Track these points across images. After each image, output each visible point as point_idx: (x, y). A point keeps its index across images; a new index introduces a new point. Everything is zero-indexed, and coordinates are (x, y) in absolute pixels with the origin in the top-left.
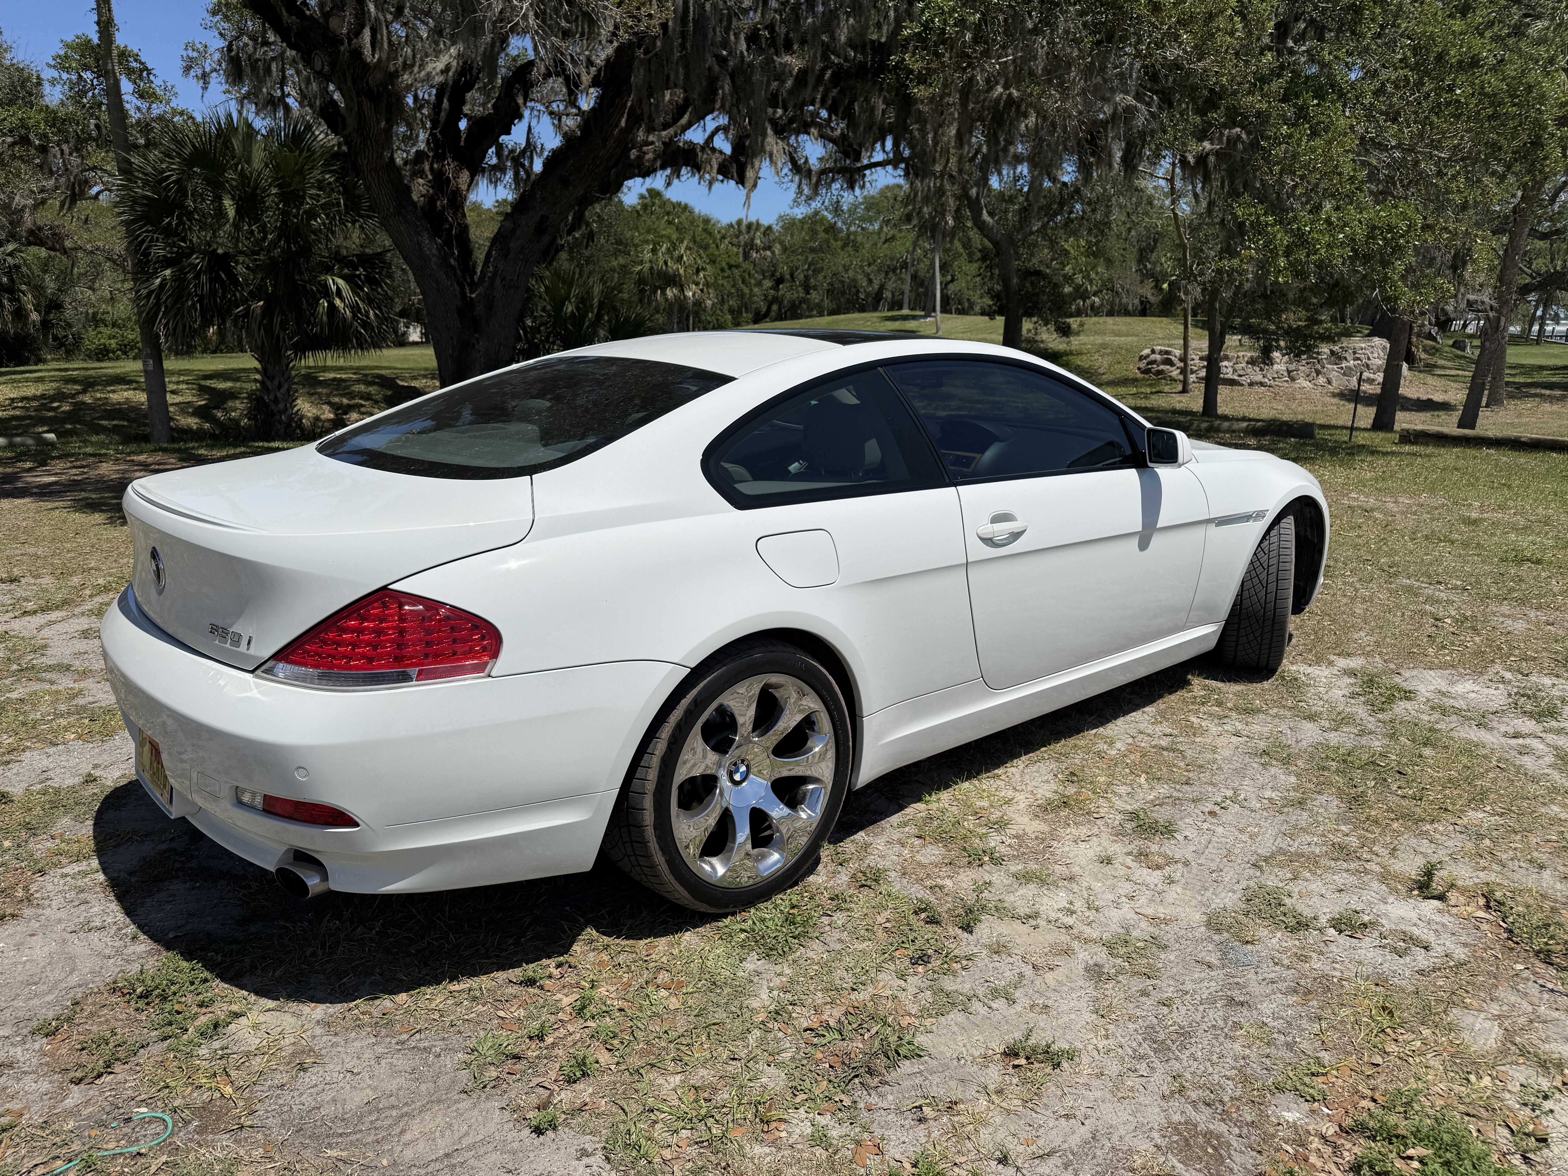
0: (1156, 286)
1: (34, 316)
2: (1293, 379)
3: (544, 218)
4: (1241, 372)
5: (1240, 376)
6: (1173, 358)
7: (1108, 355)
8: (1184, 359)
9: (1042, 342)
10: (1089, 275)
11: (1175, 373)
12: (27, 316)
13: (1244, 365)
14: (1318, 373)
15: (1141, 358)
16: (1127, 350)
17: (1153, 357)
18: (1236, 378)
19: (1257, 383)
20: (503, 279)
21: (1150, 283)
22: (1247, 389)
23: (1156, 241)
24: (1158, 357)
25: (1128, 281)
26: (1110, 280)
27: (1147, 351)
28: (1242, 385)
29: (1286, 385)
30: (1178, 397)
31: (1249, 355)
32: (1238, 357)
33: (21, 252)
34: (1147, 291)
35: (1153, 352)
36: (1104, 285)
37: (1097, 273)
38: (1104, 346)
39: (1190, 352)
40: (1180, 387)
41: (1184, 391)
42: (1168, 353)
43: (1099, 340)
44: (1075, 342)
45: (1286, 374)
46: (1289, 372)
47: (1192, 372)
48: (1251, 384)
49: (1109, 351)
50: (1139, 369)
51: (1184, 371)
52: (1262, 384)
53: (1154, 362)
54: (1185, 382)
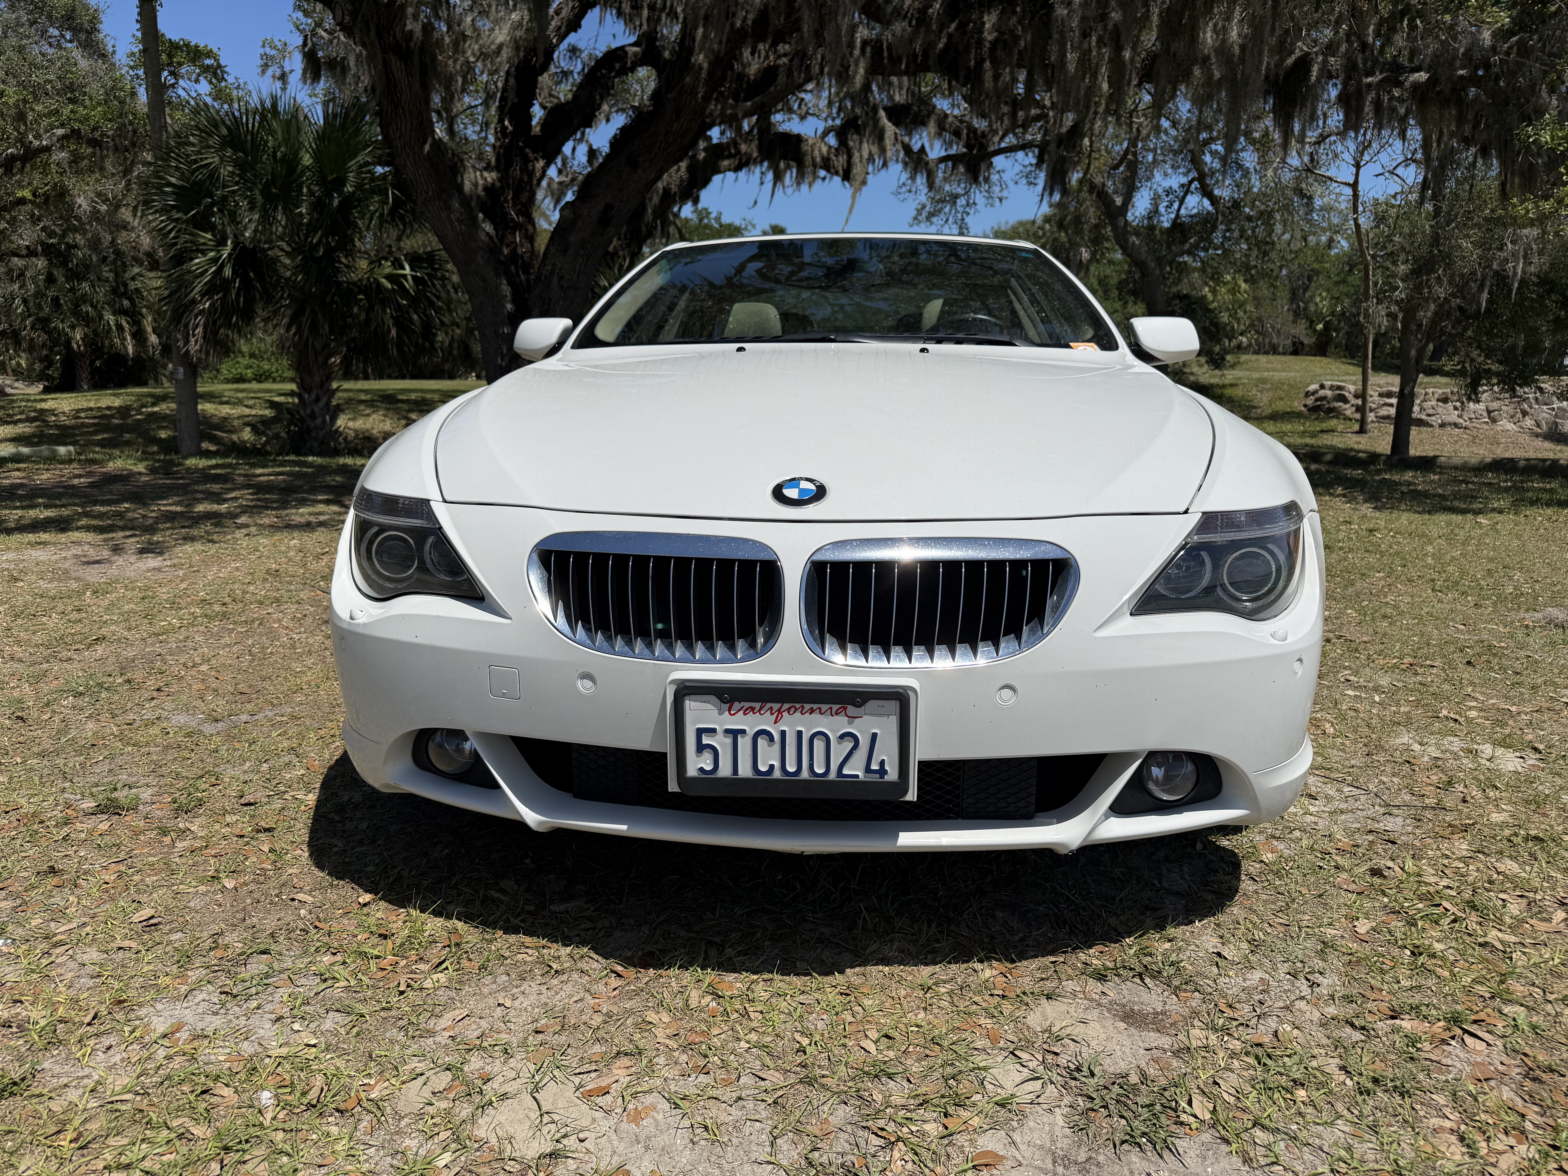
0: (1311, 326)
1: (153, 339)
2: (1494, 421)
3: (609, 207)
4: (1431, 412)
5: (1429, 415)
6: (1347, 394)
7: (1268, 390)
8: (1362, 395)
9: (1192, 374)
10: (1236, 313)
11: (1349, 411)
12: (146, 339)
13: (1434, 403)
14: (1525, 413)
15: (1307, 394)
16: (1290, 385)
17: (1322, 393)
18: (1424, 417)
19: (1450, 424)
20: (561, 278)
21: (1303, 324)
22: (1437, 431)
23: (1310, 279)
24: (1329, 393)
25: (1280, 320)
26: (1260, 319)
27: (1313, 387)
28: (1432, 426)
29: (1486, 427)
30: (1355, 438)
31: (1440, 391)
32: (1426, 394)
33: (142, 276)
34: (1300, 330)
35: (1322, 387)
36: (1252, 325)
37: (1245, 312)
38: (1263, 381)
39: (1369, 387)
40: (1356, 427)
41: (1362, 431)
42: (1340, 388)
43: (1256, 375)
44: (1230, 376)
45: (1485, 414)
46: (1489, 412)
47: (1371, 410)
48: (1442, 425)
49: (1269, 386)
50: (1305, 406)
51: (1361, 409)
52: (1456, 425)
53: (1324, 398)
54: (1363, 422)
